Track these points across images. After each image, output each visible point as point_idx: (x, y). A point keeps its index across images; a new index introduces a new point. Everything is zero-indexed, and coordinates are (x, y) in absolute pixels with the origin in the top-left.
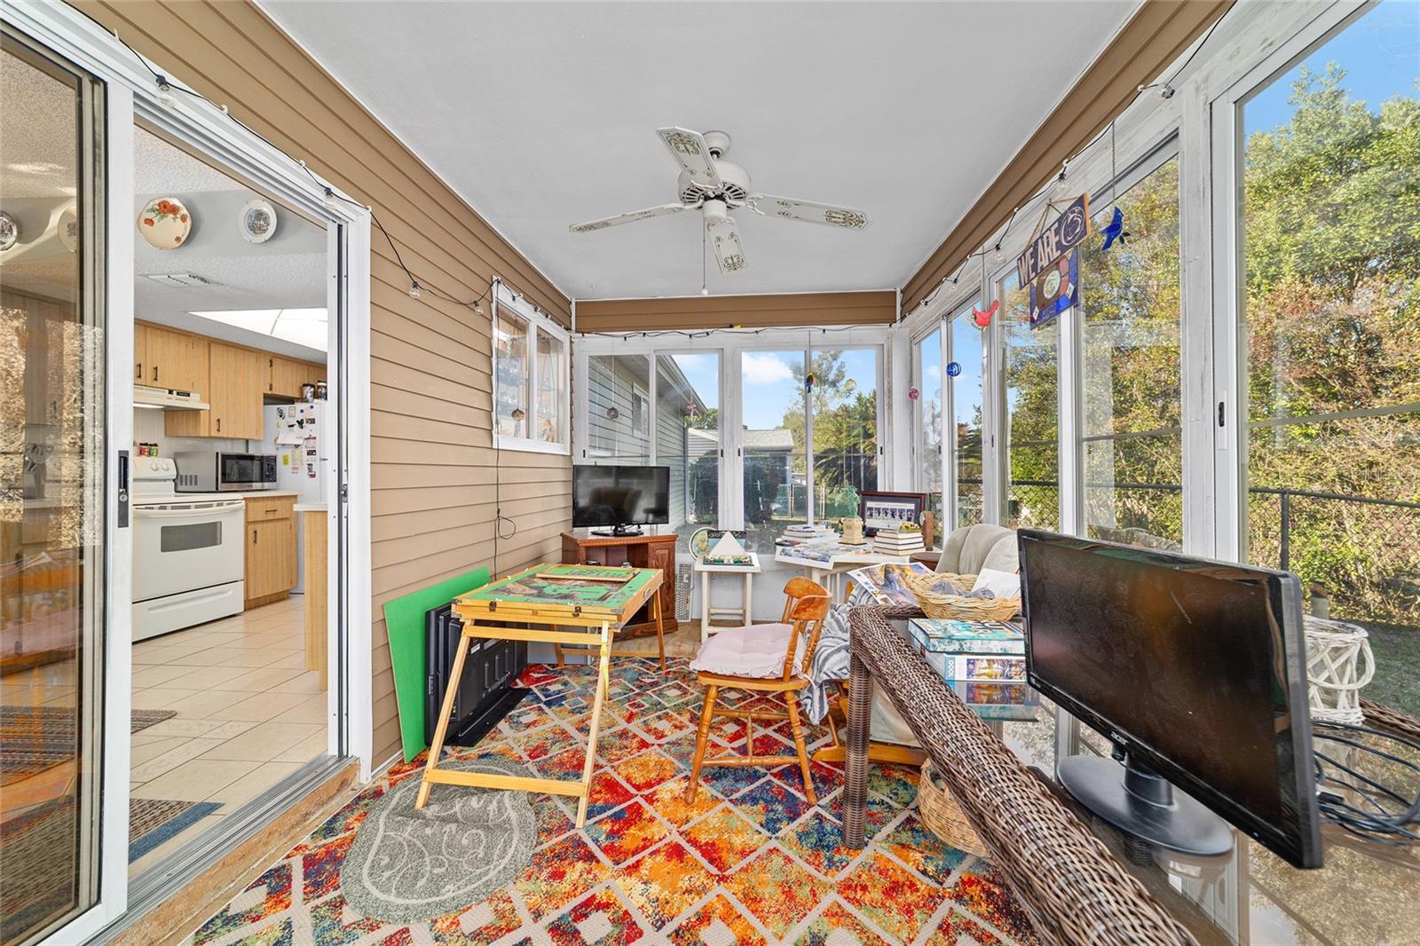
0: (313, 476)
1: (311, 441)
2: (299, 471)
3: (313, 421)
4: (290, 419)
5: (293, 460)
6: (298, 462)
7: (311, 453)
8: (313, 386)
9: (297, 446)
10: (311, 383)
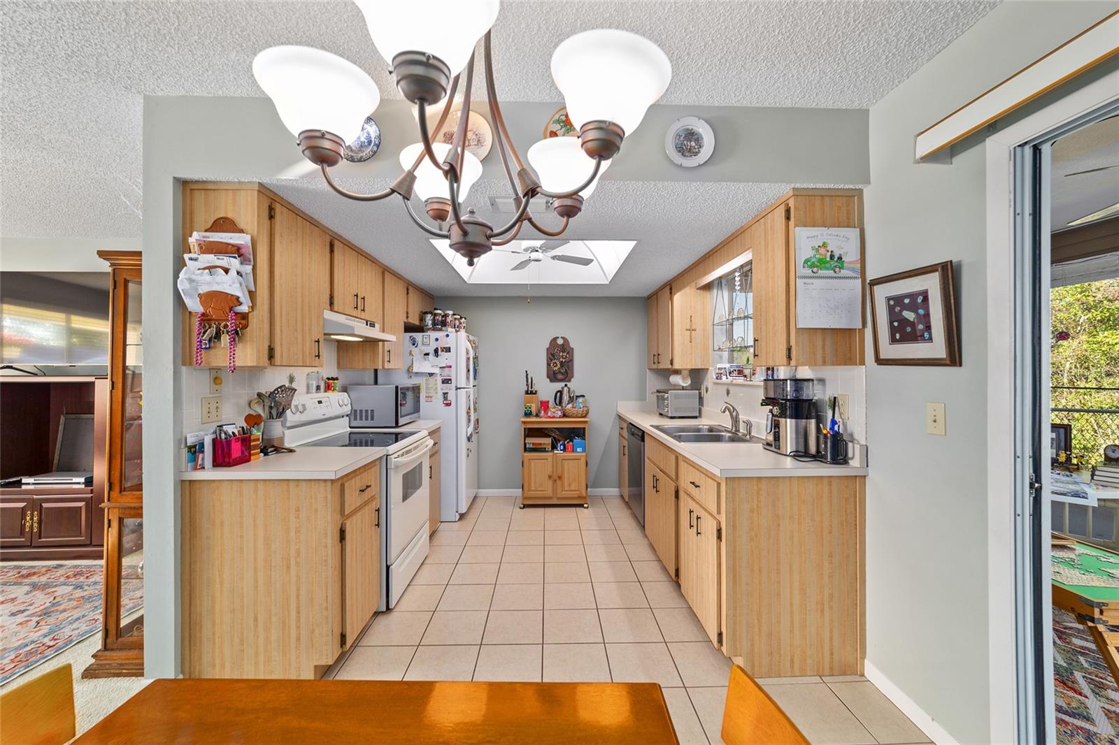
0: (448, 405)
1: (447, 369)
2: (433, 399)
3: (448, 350)
4: (423, 348)
5: (427, 389)
6: (432, 391)
7: (446, 381)
8: (431, 313)
9: (431, 375)
10: (429, 310)
